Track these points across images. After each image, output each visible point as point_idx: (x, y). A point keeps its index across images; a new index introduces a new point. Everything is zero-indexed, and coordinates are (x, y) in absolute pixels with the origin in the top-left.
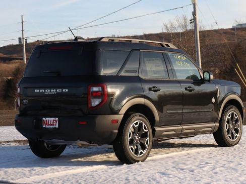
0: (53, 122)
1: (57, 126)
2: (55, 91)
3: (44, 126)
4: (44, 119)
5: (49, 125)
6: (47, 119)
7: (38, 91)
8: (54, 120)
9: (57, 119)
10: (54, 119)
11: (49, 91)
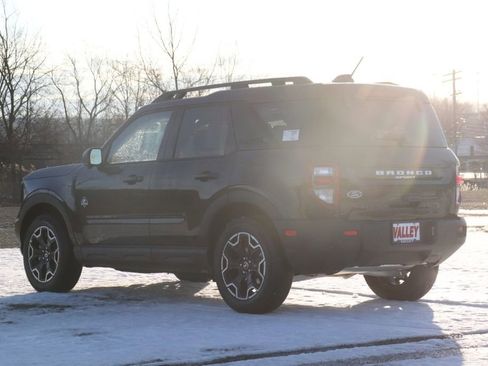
0: (411, 231)
1: (418, 238)
2: (412, 173)
3: (396, 240)
4: (395, 225)
5: (404, 236)
6: (401, 225)
7: (382, 173)
8: (412, 227)
9: (417, 224)
10: (412, 224)
11: (403, 173)
